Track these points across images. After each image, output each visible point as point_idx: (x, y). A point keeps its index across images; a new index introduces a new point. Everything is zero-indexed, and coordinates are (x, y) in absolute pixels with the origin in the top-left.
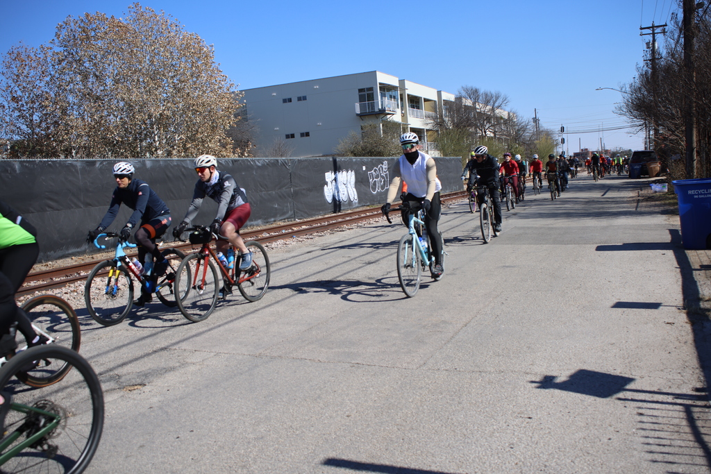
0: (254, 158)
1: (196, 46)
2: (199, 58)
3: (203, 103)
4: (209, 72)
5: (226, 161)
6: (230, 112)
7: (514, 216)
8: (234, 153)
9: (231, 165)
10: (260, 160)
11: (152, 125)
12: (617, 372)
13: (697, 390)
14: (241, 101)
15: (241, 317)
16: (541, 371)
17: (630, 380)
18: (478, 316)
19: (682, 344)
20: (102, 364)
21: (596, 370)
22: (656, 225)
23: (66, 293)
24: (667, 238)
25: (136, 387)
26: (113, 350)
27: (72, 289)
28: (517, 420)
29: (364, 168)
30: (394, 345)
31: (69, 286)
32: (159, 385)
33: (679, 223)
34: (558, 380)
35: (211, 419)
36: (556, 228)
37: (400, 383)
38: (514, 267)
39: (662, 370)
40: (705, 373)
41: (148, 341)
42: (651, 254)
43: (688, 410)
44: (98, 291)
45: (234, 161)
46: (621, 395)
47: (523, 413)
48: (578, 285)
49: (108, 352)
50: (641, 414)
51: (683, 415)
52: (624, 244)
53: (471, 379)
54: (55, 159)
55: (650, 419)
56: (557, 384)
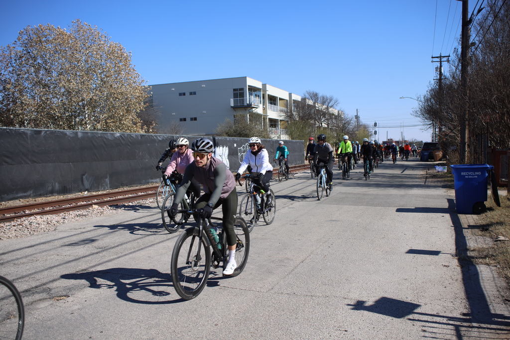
0: (156, 135)
1: (119, 52)
2: (121, 60)
3: (122, 93)
4: (127, 71)
5: (136, 135)
6: (141, 100)
7: (339, 185)
8: (142, 129)
9: (140, 138)
10: (161, 136)
11: (84, 106)
12: (408, 300)
13: (464, 314)
14: (149, 93)
15: (142, 249)
16: (355, 297)
17: (418, 306)
18: (312, 255)
19: (454, 281)
20: (38, 280)
21: (394, 298)
22: (438, 195)
23: (14, 226)
24: (446, 205)
25: (62, 298)
26: (46, 269)
27: (19, 223)
28: (337, 332)
29: (235, 145)
30: (251, 274)
31: (17, 221)
32: (79, 296)
33: (454, 195)
34: (367, 304)
35: (116, 323)
36: (368, 195)
37: (254, 302)
38: (339, 221)
39: (440, 300)
40: (469, 303)
41: (73, 264)
42: (434, 216)
43: (457, 329)
44: (38, 226)
45: (142, 136)
46: (411, 317)
47: (341, 327)
48: (383, 236)
49: (43, 271)
50: (424, 331)
51: (453, 332)
52: (416, 208)
53: (305, 301)
54: (11, 128)
55: (430, 335)
56: (366, 307)
